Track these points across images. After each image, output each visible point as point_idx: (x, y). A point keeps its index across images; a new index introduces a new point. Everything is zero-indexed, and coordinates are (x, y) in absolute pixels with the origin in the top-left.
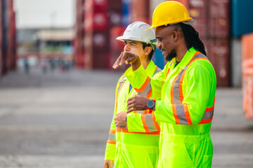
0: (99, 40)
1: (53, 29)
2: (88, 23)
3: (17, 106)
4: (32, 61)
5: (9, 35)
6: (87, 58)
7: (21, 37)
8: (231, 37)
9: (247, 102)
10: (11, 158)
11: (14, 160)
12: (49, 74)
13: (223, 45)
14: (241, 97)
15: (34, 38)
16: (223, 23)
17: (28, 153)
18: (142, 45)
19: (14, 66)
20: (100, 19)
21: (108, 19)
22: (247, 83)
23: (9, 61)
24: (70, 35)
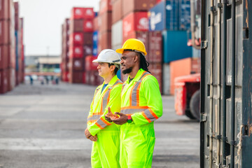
0: (77, 64)
1: (48, 57)
2: (70, 53)
3: (28, 106)
4: (34, 77)
5: (20, 60)
6: (70, 76)
7: (27, 62)
8: (163, 63)
9: (178, 104)
10: (27, 140)
11: (29, 142)
12: (45, 86)
13: (158, 68)
14: (173, 101)
15: (36, 62)
16: (158, 53)
17: (38, 137)
18: (108, 65)
19: (22, 81)
20: (78, 51)
21: (84, 51)
22: (177, 92)
23: (19, 78)
24: (59, 61)
